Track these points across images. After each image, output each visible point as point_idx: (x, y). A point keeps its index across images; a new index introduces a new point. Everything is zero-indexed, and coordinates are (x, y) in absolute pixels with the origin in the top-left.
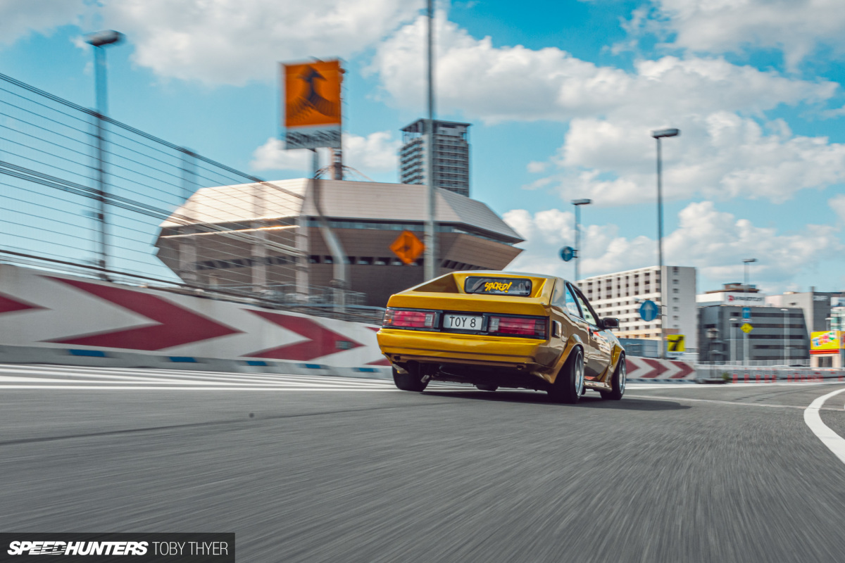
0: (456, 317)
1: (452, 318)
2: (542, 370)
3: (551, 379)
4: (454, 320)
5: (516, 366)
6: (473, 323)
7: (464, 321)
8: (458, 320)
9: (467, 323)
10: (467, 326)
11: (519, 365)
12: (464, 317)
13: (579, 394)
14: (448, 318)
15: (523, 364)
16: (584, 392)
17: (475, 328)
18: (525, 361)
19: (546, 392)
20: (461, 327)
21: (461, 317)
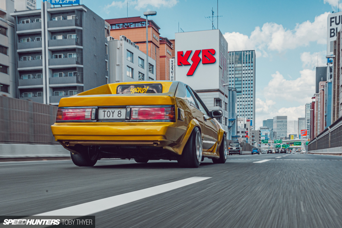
0: (107, 110)
1: (104, 111)
2: (172, 145)
3: (179, 151)
4: (106, 113)
5: (152, 143)
6: (120, 113)
7: (113, 113)
8: (109, 112)
9: (115, 114)
10: (116, 116)
11: (155, 142)
12: (113, 110)
13: (200, 160)
14: (101, 111)
15: (157, 141)
16: (202, 160)
17: (121, 118)
18: (159, 138)
19: (176, 161)
20: (111, 117)
21: (110, 110)
